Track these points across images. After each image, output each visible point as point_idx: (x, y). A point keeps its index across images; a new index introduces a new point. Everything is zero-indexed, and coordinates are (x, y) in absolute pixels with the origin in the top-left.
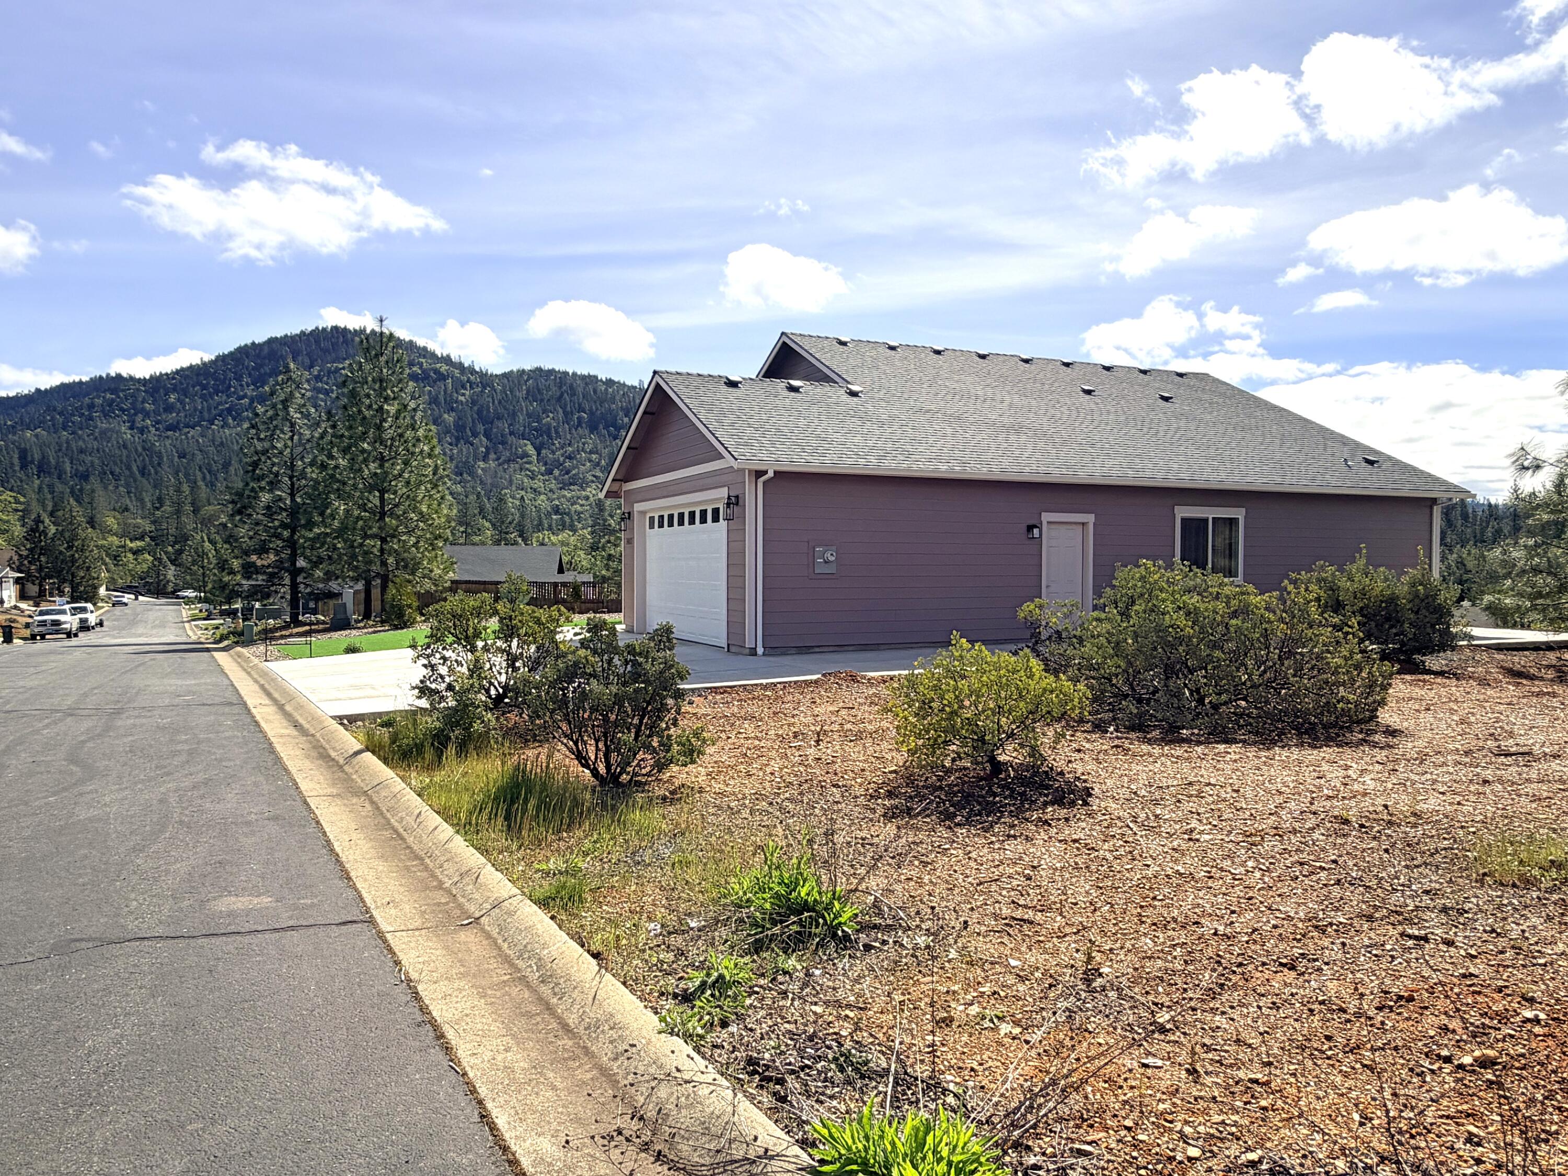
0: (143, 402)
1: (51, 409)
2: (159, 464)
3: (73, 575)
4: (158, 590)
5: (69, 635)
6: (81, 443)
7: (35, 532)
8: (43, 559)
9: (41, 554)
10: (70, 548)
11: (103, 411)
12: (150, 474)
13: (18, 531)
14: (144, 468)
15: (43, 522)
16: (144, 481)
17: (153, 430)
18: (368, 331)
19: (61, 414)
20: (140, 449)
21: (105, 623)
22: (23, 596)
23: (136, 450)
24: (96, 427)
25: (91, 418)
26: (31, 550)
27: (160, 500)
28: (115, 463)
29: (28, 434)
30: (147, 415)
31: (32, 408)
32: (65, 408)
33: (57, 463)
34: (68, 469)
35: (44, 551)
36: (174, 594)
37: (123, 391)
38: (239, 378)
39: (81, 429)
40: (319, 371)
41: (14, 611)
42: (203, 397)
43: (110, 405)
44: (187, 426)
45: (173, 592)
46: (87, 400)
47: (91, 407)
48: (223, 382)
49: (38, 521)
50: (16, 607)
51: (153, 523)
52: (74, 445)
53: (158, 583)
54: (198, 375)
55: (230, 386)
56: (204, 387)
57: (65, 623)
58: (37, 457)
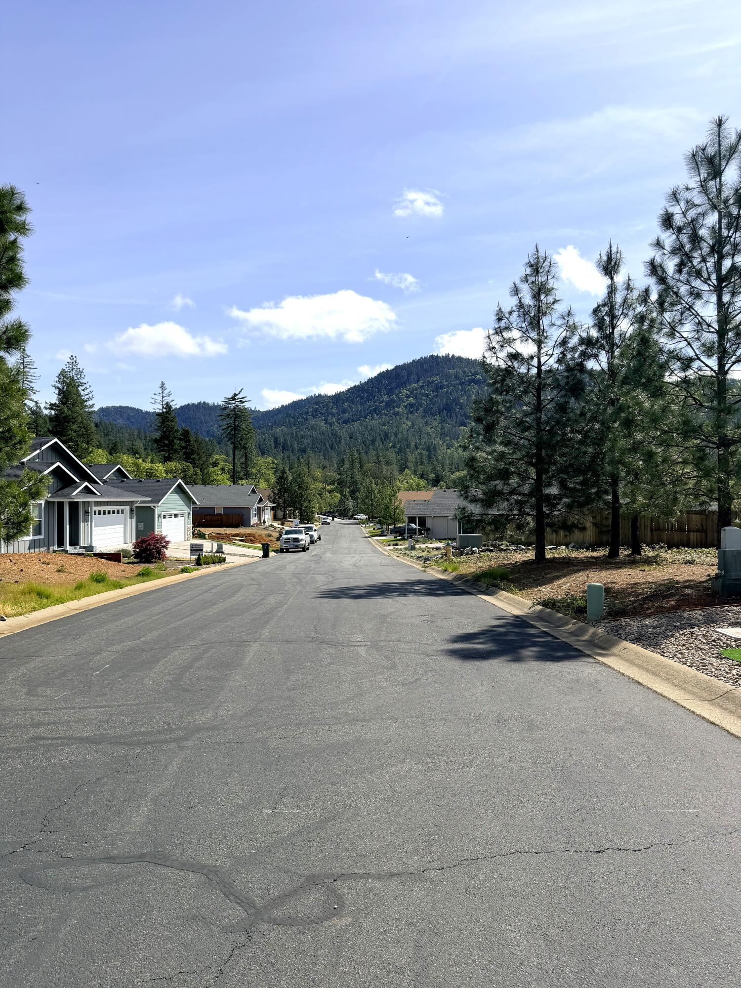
0: (332, 409)
1: (288, 415)
2: (340, 442)
3: (301, 505)
4: (344, 514)
5: (305, 549)
6: (302, 433)
7: (281, 479)
8: (286, 495)
9: (285, 492)
10: (300, 488)
11: (312, 415)
12: (335, 448)
13: (273, 479)
14: (332, 446)
15: (286, 473)
16: (333, 452)
17: (336, 423)
18: (450, 356)
19: (293, 418)
20: (330, 435)
21: (322, 538)
22: (275, 518)
23: (329, 436)
24: (309, 424)
25: (307, 419)
26: (279, 490)
27: (343, 461)
28: (319, 443)
29: (278, 429)
30: (333, 415)
31: (280, 416)
32: (295, 414)
33: (291, 444)
34: (296, 447)
35: (286, 491)
36: (352, 517)
37: (322, 403)
38: (380, 391)
39: (302, 425)
40: (423, 383)
41: (271, 528)
42: (361, 403)
43: (316, 412)
44: (353, 421)
45: (352, 516)
46: (305, 410)
47: (307, 413)
48: (372, 394)
49: (284, 472)
50: (272, 526)
51: (339, 474)
52: (299, 434)
53: (344, 510)
54: (359, 391)
55: (375, 396)
56: (362, 398)
57: (302, 540)
58: (282, 441)
